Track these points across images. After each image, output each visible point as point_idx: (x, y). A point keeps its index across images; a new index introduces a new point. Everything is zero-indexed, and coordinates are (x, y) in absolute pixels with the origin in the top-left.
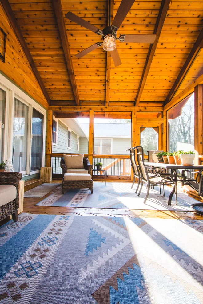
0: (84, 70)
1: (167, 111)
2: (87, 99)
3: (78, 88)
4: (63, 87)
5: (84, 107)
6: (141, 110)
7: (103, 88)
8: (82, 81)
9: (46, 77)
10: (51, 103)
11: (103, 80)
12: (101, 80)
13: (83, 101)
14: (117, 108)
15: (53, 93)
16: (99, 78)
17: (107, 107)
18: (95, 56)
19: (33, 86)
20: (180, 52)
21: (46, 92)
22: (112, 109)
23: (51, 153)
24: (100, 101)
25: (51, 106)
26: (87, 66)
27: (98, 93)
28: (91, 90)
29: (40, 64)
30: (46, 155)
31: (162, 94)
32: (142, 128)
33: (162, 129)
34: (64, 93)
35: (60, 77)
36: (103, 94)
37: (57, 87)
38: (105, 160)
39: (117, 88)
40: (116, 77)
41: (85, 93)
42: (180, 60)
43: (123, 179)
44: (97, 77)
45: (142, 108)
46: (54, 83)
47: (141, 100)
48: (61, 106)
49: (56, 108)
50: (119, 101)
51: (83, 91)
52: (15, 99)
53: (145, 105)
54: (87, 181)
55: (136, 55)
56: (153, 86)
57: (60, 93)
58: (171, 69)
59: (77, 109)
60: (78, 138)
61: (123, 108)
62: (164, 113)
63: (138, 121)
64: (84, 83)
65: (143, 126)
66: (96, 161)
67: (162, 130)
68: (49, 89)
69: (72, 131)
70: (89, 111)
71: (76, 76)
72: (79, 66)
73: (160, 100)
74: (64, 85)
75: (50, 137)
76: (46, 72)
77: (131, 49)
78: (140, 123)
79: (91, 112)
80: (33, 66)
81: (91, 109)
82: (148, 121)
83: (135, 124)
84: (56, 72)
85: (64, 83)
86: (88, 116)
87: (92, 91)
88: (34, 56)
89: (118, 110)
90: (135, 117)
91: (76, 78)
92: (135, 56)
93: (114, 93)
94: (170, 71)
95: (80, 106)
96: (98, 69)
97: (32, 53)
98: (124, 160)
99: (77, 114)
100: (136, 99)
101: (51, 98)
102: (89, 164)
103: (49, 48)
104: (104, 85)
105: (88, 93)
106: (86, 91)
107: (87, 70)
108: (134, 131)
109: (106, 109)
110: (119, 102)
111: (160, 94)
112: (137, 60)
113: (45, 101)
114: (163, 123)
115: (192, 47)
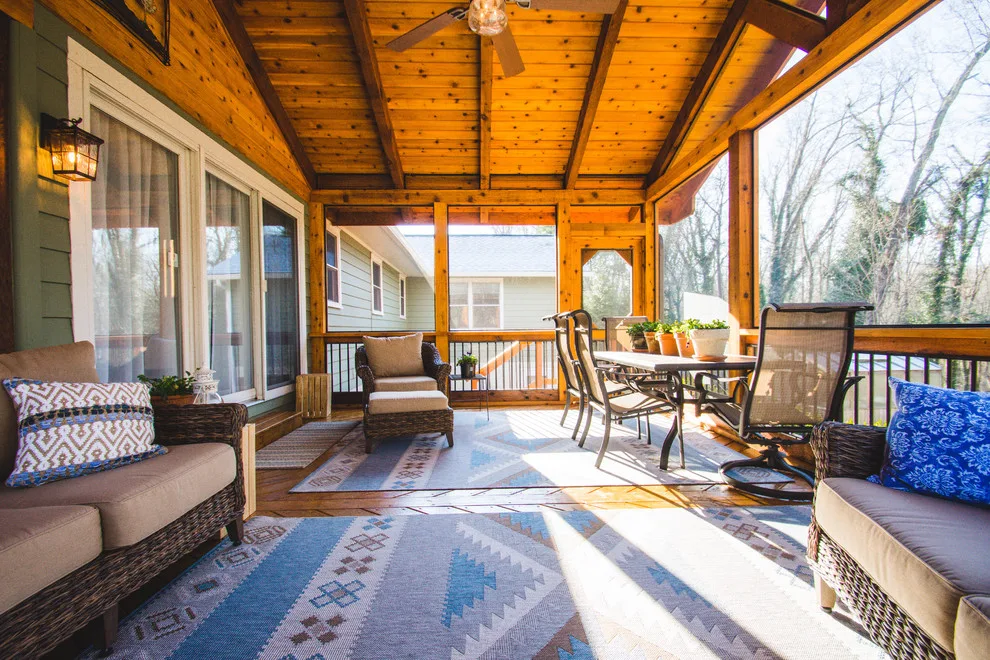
0: (414, 83)
1: (654, 203)
2: (427, 169)
3: (397, 135)
4: (352, 134)
5: (418, 194)
6: (581, 200)
7: (472, 135)
8: (409, 115)
9: (298, 104)
10: (317, 181)
11: (472, 115)
12: (465, 115)
13: (413, 175)
14: (515, 194)
15: (323, 151)
16: (460, 106)
17: (486, 192)
18: (446, 42)
19: (261, 132)
20: (690, 33)
21: (300, 150)
22: (497, 197)
23: (324, 332)
24: (465, 174)
25: (318, 192)
26: (421, 71)
27: (456, 153)
28: (437, 142)
29: (278, 64)
30: (310, 340)
31: (641, 155)
32: (587, 253)
33: (643, 253)
34: (356, 152)
35: (340, 103)
36: (472, 153)
37: (335, 134)
38: (483, 346)
39: (511, 136)
40: (508, 104)
41: (418, 152)
42: (692, 56)
43: (538, 399)
44: (451, 105)
45: (586, 195)
46: (326, 122)
47: (583, 170)
48: (349, 192)
49: (332, 197)
50: (519, 175)
51: (414, 145)
52: (208, 175)
53: (595, 184)
54: (435, 412)
55: (566, 41)
56: (616, 130)
57: (344, 151)
58: (665, 82)
59: (396, 200)
60: (402, 282)
61: (531, 195)
62: (648, 209)
63: (574, 233)
64: (414, 123)
65: (591, 247)
66: (458, 351)
67: (643, 257)
68: (310, 139)
69: (383, 262)
70: (432, 205)
71: (389, 100)
72: (398, 71)
73: (634, 170)
74: (353, 127)
75: (320, 284)
76: (297, 88)
77: (549, 22)
78: (582, 239)
79: (440, 209)
80: (258, 70)
81: (437, 199)
82: (602, 232)
83: (567, 241)
84: (331, 89)
85: (355, 122)
86: (431, 218)
87: (440, 145)
88: (258, 39)
89: (517, 200)
90: (566, 221)
91: (390, 105)
92: (561, 44)
93: (504, 151)
94: (663, 87)
95: (406, 192)
96: (456, 79)
97: (252, 31)
98: (539, 344)
99: (398, 215)
100: (568, 167)
101: (316, 168)
102: (439, 362)
103: (304, 16)
104: (473, 128)
105: (429, 152)
106: (423, 145)
107: (422, 84)
108: (565, 262)
109: (481, 197)
110: (521, 178)
111: (635, 153)
112: (567, 56)
113: (300, 176)
114: (644, 237)
115: (723, 18)
